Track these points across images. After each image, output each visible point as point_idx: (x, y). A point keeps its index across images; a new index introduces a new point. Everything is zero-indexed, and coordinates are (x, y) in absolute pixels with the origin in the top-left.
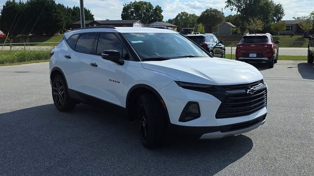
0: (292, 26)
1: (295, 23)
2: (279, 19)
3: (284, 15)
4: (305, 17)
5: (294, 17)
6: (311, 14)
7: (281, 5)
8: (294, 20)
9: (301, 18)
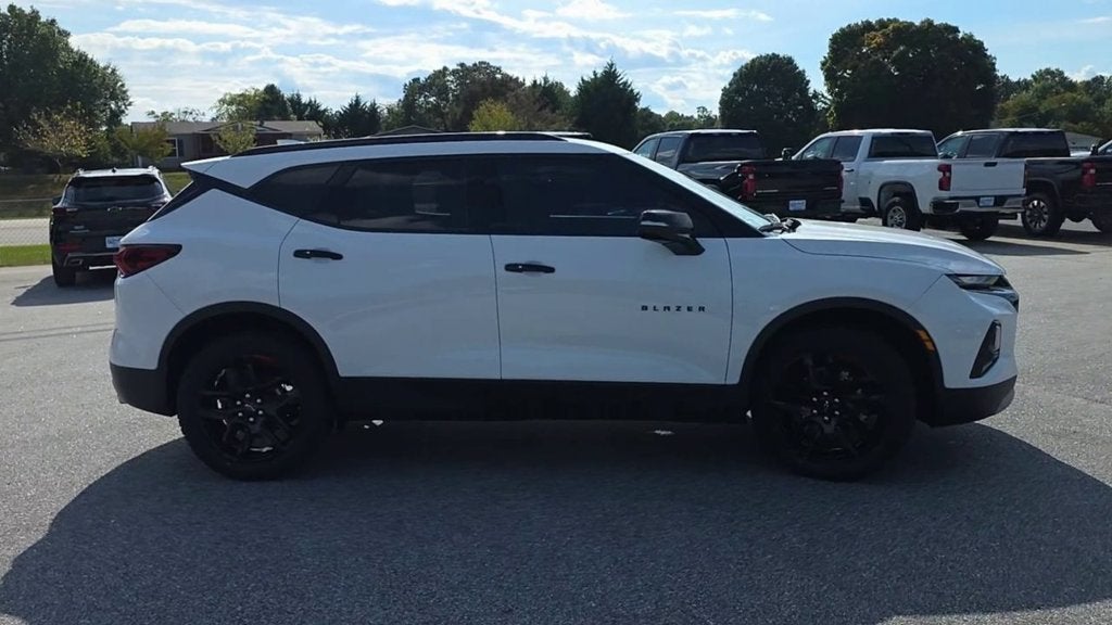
0: (180, 142)
1: (191, 132)
2: (115, 116)
3: (130, 104)
4: (186, 112)
5: (153, 113)
6: (220, 101)
7: (114, 71)
8: (153, 120)
9: (173, 114)
